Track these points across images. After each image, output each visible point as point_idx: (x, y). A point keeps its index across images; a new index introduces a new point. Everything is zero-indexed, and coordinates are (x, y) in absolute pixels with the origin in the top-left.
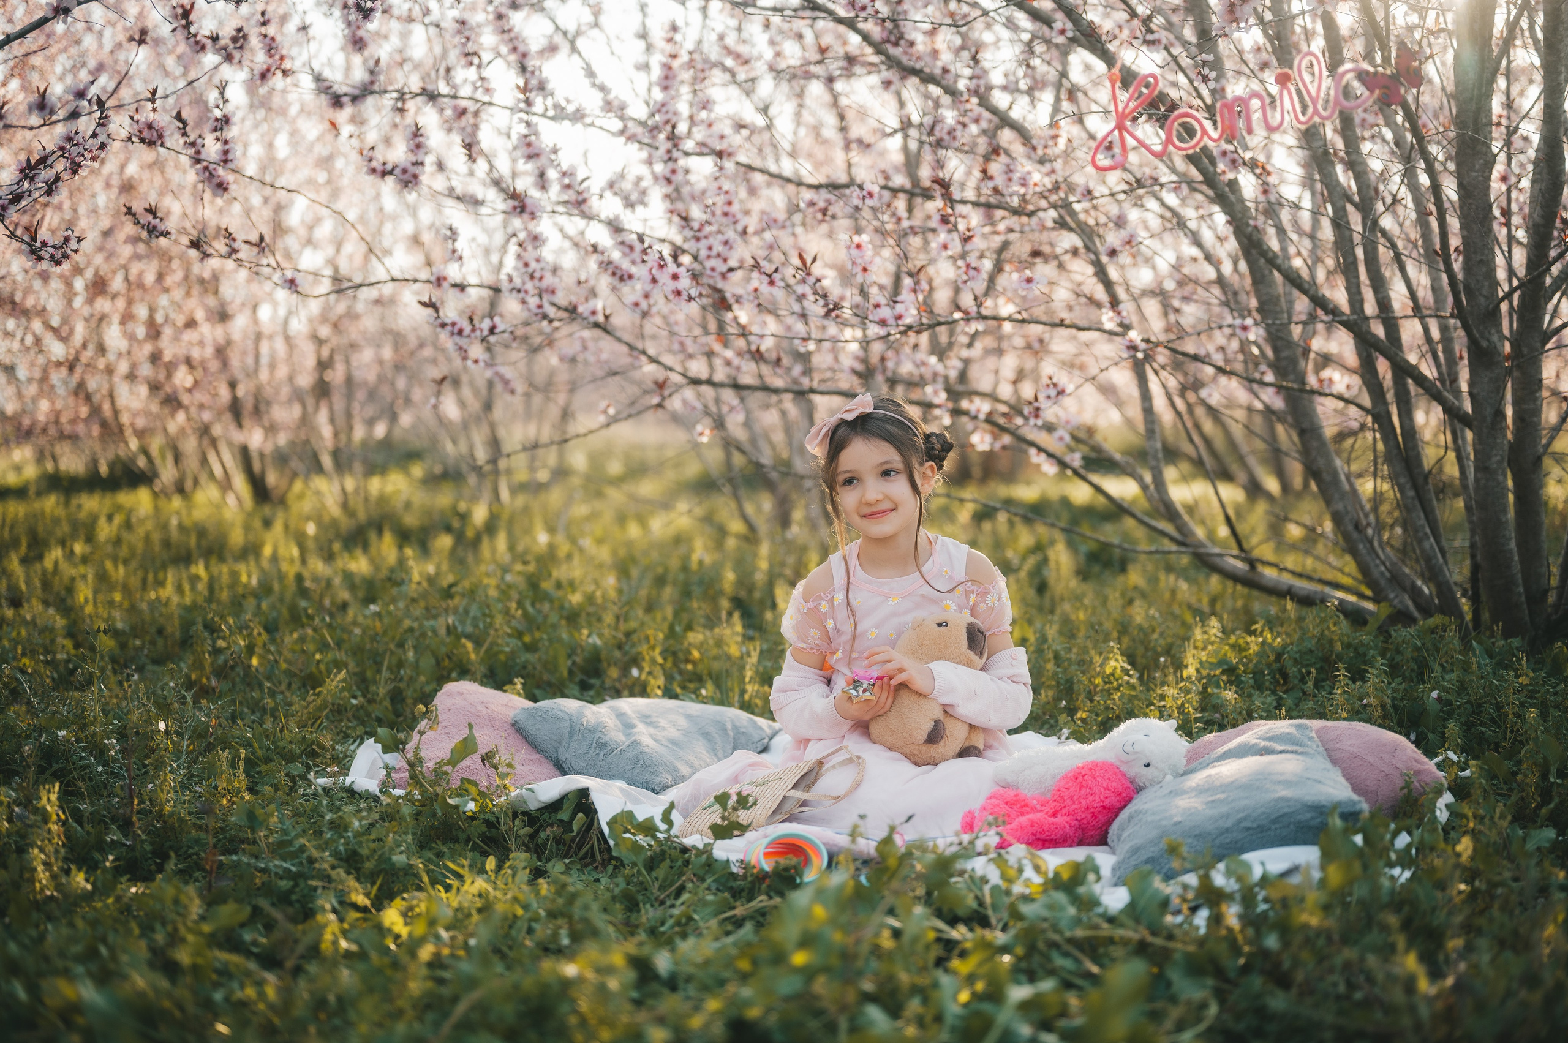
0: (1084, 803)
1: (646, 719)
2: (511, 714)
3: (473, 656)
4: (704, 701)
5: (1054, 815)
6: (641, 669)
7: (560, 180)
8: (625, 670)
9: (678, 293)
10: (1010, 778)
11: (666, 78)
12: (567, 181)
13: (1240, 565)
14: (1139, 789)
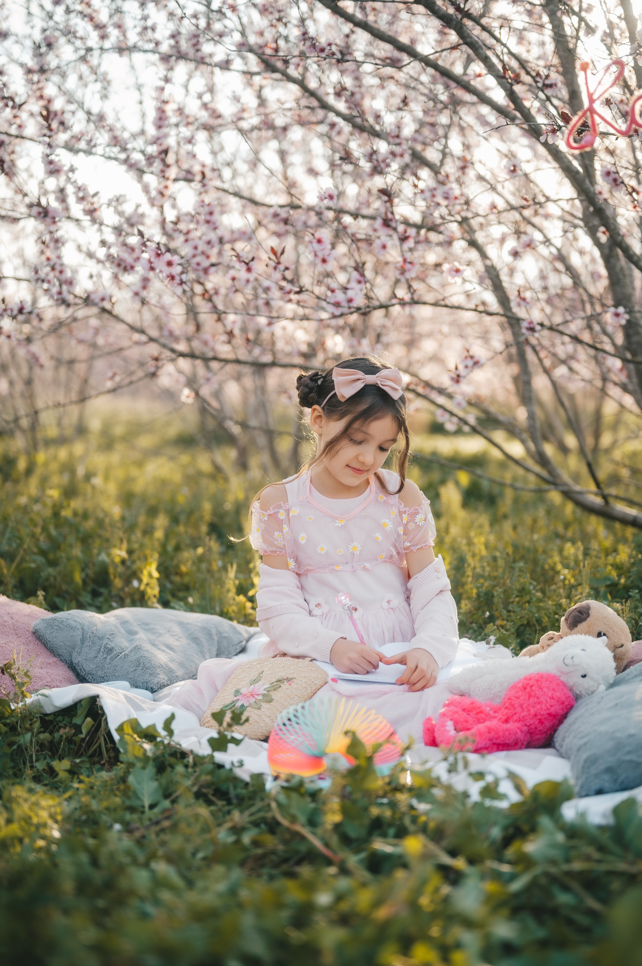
0: (533, 711)
1: (146, 626)
2: (34, 624)
3: (5, 571)
4: (191, 609)
5: (507, 721)
6: (140, 581)
7: (76, 193)
8: (128, 582)
9: (172, 278)
10: (463, 687)
11: (160, 119)
12: (81, 194)
13: (598, 501)
14: (577, 697)
